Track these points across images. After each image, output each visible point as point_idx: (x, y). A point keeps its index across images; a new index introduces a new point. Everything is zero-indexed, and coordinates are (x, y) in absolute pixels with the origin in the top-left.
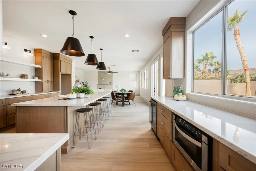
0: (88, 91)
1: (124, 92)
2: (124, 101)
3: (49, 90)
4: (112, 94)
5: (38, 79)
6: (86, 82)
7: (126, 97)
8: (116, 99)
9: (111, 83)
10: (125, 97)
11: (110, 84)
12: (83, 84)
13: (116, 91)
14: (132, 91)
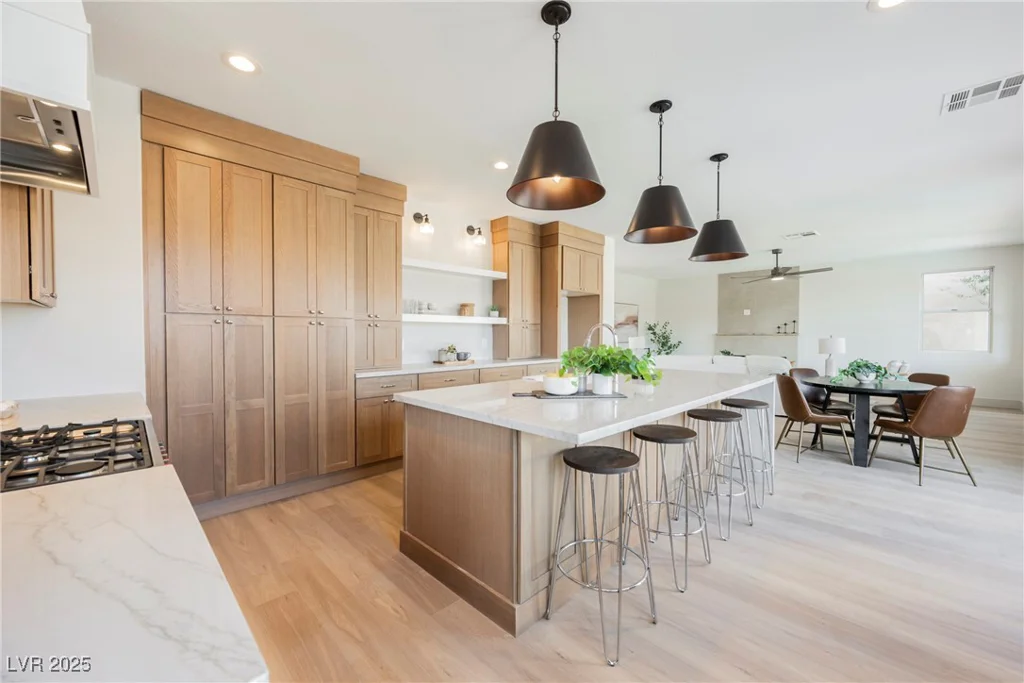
0: (628, 365)
1: (869, 380)
2: (875, 437)
3: (529, 354)
4: (787, 385)
5: (500, 316)
6: (666, 324)
7: (891, 411)
8: (811, 414)
9: (789, 329)
10: (881, 414)
11: (782, 330)
12: (654, 334)
13: (811, 373)
14: (942, 380)
